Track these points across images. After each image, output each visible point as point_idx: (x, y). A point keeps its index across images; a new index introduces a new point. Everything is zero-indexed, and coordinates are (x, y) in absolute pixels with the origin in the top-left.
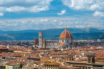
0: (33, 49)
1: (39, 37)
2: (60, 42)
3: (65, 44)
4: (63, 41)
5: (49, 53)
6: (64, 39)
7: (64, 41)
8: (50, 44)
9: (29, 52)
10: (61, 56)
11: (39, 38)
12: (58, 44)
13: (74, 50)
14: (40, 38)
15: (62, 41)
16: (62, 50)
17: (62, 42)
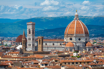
0: (23, 53)
1: (28, 31)
2: (65, 40)
3: (74, 44)
4: (71, 39)
5: (56, 61)
6: (73, 35)
7: (74, 39)
8: (47, 43)
9: (16, 58)
10: (81, 65)
11: (28, 33)
12: (62, 43)
13: (95, 56)
14: (30, 33)
15: (69, 38)
16: (75, 54)
17: (69, 41)
